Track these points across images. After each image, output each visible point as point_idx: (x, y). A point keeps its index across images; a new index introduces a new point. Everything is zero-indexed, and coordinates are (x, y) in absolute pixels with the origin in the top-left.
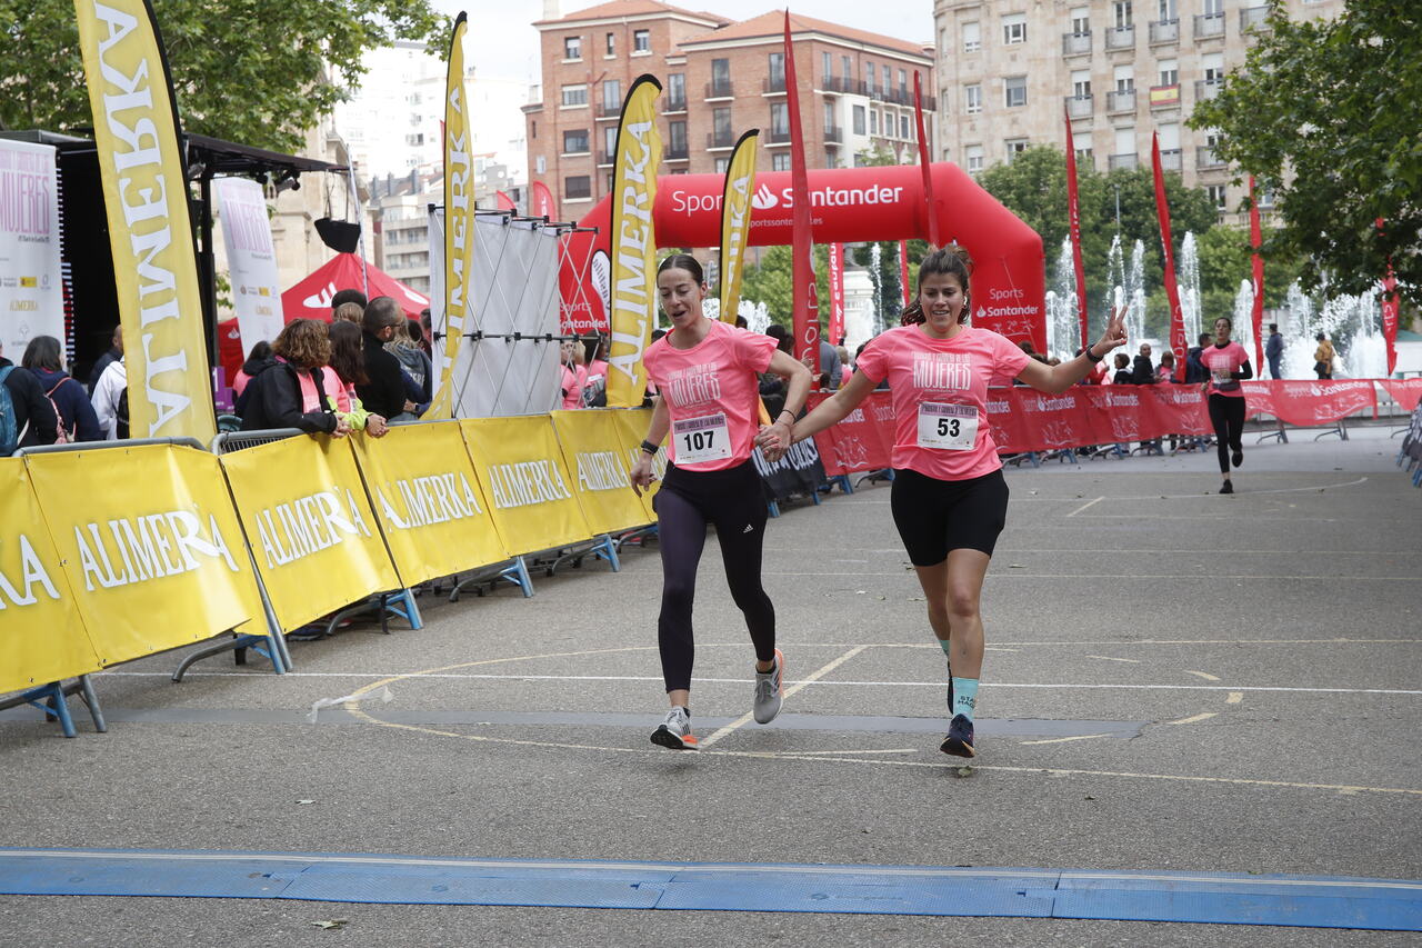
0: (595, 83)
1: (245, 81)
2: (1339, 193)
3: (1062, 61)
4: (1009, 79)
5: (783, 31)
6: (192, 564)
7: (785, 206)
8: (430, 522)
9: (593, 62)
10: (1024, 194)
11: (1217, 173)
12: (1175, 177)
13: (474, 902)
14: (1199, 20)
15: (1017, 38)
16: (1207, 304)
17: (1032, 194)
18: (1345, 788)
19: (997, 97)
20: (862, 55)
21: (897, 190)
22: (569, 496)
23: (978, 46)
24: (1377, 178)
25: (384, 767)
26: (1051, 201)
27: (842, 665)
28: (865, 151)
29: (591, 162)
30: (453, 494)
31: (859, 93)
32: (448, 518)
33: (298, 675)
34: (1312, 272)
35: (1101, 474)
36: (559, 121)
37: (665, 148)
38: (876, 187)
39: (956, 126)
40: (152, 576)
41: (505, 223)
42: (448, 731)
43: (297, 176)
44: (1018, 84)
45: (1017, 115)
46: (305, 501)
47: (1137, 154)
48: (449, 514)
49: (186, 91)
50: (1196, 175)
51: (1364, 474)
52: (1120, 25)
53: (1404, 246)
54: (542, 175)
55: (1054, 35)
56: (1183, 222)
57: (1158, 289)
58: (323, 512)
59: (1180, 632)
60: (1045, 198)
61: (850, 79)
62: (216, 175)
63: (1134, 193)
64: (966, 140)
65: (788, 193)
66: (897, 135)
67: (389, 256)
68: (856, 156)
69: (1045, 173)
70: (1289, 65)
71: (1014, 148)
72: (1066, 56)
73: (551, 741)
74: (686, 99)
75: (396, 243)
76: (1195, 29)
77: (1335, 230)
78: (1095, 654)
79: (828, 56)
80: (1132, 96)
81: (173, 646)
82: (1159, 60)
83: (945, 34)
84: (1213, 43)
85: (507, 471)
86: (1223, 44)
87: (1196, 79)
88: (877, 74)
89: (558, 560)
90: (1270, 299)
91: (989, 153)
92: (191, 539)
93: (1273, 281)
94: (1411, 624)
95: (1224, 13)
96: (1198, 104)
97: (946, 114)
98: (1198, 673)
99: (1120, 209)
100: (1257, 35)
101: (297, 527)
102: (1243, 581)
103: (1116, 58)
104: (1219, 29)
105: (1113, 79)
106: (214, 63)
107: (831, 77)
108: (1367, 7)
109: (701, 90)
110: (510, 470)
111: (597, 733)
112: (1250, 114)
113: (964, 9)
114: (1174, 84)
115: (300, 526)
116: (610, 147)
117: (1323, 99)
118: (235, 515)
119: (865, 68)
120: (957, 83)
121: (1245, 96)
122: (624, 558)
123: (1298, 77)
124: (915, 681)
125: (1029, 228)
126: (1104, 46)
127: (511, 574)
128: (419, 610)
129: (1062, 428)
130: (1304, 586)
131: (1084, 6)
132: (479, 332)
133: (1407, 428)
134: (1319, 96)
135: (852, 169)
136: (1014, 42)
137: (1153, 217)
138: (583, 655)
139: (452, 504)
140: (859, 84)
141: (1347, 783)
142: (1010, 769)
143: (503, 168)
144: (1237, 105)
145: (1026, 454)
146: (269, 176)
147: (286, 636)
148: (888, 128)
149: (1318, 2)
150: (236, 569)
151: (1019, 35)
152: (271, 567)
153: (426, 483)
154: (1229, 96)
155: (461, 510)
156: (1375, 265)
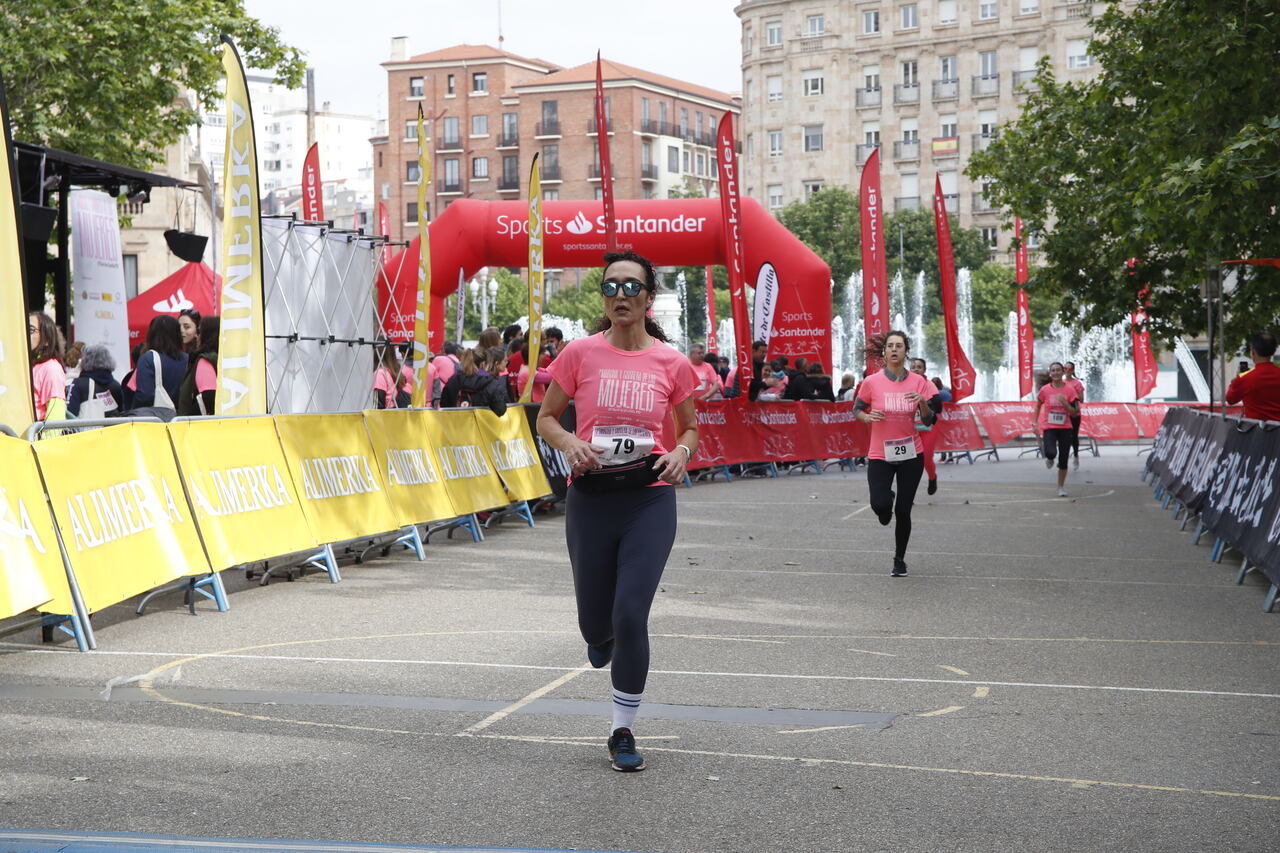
0: (436, 119)
1: (105, 106)
2: (1095, 235)
3: (855, 113)
4: (807, 127)
7: (599, 231)
8: (240, 510)
9: (435, 101)
10: (818, 230)
11: (991, 217)
12: (953, 220)
14: (976, 81)
15: (815, 91)
16: (980, 333)
17: (825, 230)
18: (1079, 781)
19: (796, 143)
20: (677, 101)
21: (701, 220)
22: (378, 488)
23: (780, 97)
24: (1128, 223)
26: (843, 236)
28: (677, 187)
29: (431, 190)
30: (265, 485)
31: (674, 135)
32: (258, 507)
34: (1071, 304)
36: (402, 152)
37: (499, 179)
38: (682, 216)
39: (759, 167)
41: (323, 235)
42: (234, 710)
43: (148, 191)
44: (811, 133)
45: (815, 159)
46: (119, 488)
47: (919, 198)
48: (262, 505)
49: (49, 111)
50: (971, 217)
51: (1112, 488)
52: (906, 82)
53: (1154, 284)
54: (387, 200)
55: (848, 89)
56: (959, 259)
57: (936, 318)
58: (137, 499)
60: (837, 233)
61: (666, 123)
62: (72, 187)
63: (916, 232)
64: (768, 180)
65: (602, 220)
66: (707, 174)
68: (670, 192)
69: (838, 212)
70: (1052, 120)
71: (811, 189)
72: (859, 108)
73: (331, 722)
74: (518, 134)
76: (973, 89)
77: (1091, 268)
78: (855, 648)
79: (647, 102)
80: (915, 147)
82: (941, 114)
83: (751, 86)
84: (989, 101)
85: (318, 464)
86: (997, 101)
87: (974, 132)
88: (690, 119)
90: (1035, 330)
91: (788, 194)
93: (1038, 314)
94: (1147, 625)
95: (999, 75)
96: (973, 154)
97: (750, 156)
98: (948, 668)
99: (904, 246)
100: (1027, 93)
102: (997, 582)
103: (903, 111)
104: (994, 89)
105: (900, 130)
106: (75, 87)
107: (649, 120)
108: (1122, 67)
109: (532, 127)
110: (321, 463)
111: (377, 715)
112: (1018, 163)
113: (769, 64)
114: (954, 136)
115: (112, 509)
116: (449, 177)
117: (1082, 151)
118: (45, 500)
119: (680, 114)
120: (761, 128)
121: (1014, 146)
122: (430, 548)
123: (1060, 129)
124: (685, 670)
125: (822, 260)
126: (892, 101)
127: (318, 561)
128: (228, 593)
129: (844, 439)
130: (1052, 587)
131: (875, 64)
132: (296, 335)
133: (1151, 447)
134: (1079, 149)
135: (664, 202)
136: (812, 94)
137: (933, 254)
138: (376, 639)
139: (263, 494)
140: (674, 127)
141: (1080, 777)
142: (765, 757)
143: (353, 193)
144: (1008, 156)
145: (810, 462)
146: (124, 189)
147: (90, 616)
148: (699, 168)
149: (1081, 68)
150: (42, 550)
151: (817, 88)
152: (80, 549)
153: (239, 474)
154: (1000, 145)
155: (272, 500)
156: (1125, 301)
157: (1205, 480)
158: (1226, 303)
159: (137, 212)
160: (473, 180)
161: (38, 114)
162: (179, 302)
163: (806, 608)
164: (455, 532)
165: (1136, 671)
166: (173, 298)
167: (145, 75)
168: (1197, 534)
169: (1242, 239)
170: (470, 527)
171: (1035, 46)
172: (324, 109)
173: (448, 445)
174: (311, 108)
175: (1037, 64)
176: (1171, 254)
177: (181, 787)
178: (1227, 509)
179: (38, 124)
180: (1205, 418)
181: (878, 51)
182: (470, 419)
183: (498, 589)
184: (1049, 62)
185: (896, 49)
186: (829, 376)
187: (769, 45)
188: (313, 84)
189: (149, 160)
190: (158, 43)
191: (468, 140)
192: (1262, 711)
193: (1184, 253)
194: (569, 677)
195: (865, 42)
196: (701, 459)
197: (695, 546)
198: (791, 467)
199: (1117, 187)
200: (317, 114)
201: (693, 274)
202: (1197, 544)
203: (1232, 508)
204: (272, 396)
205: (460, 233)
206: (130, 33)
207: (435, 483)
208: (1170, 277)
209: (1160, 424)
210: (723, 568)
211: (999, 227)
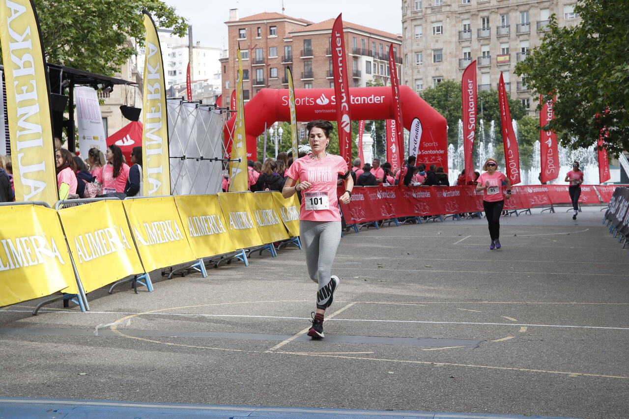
0: (252, 49)
1: (91, 45)
2: (579, 102)
3: (458, 43)
4: (435, 50)
6: (41, 260)
7: (332, 103)
8: (158, 242)
9: (251, 40)
10: (441, 101)
11: (526, 93)
14: (518, 27)
16: (521, 151)
17: (444, 101)
18: (572, 373)
19: (429, 58)
20: (370, 39)
22: (225, 231)
23: (421, 36)
24: (595, 96)
26: (453, 104)
27: (344, 311)
28: (371, 81)
29: (249, 84)
30: (170, 230)
31: (369, 55)
32: (167, 241)
33: (91, 312)
34: (567, 136)
35: (470, 225)
36: (235, 66)
37: (283, 78)
38: (373, 96)
39: (411, 71)
40: (21, 266)
41: (197, 107)
42: (156, 340)
43: (112, 86)
44: (439, 53)
45: (440, 67)
46: (99, 232)
47: (491, 85)
48: (168, 239)
49: (64, 48)
50: (516, 94)
51: (588, 227)
52: (484, 27)
53: (608, 126)
54: (228, 90)
55: (455, 31)
57: (499, 144)
58: (109, 238)
59: (500, 297)
60: (450, 103)
61: (365, 49)
62: (75, 85)
63: (489, 102)
64: (415, 77)
65: (334, 98)
66: (385, 75)
68: (367, 83)
69: (450, 92)
70: (557, 46)
71: (437, 80)
72: (460, 41)
73: (204, 346)
74: (292, 56)
76: (517, 30)
77: (577, 118)
78: (460, 308)
79: (355, 39)
80: (488, 59)
81: (31, 299)
82: (501, 43)
83: (407, 30)
84: (525, 36)
85: (196, 219)
86: (529, 36)
87: (518, 52)
88: (376, 47)
91: (425, 83)
94: (606, 296)
95: (530, 23)
96: (518, 63)
97: (407, 65)
98: (507, 317)
99: (483, 109)
100: (544, 32)
101: (95, 244)
102: (530, 275)
103: (482, 42)
104: (527, 30)
105: (481, 51)
106: (77, 36)
107: (356, 48)
108: (592, 19)
109: (299, 52)
110: (197, 219)
111: (226, 342)
112: (539, 67)
113: (415, 19)
114: (507, 54)
116: (258, 77)
117: (571, 61)
118: (64, 238)
119: (372, 45)
120: (412, 51)
121: (538, 59)
122: (251, 260)
123: (561, 50)
124: (376, 319)
125: (442, 116)
126: (477, 36)
127: (196, 267)
128: (153, 283)
129: (454, 204)
130: (558, 277)
131: (468, 19)
132: (184, 156)
133: (607, 207)
134: (570, 59)
135: (364, 88)
136: (437, 34)
137: (498, 113)
138: (225, 305)
140: (369, 51)
141: (573, 371)
142: (415, 362)
143: (211, 86)
144: (535, 63)
145: (438, 216)
146: (100, 86)
147: (86, 294)
148: (381, 72)
149: (571, 19)
150: (64, 263)
151: (439, 31)
152: (81, 262)
153: (157, 224)
154: (531, 58)
155: (174, 237)
156: (594, 134)
159: (107, 97)
160: (270, 79)
161: (59, 50)
162: (127, 140)
163: (436, 288)
164: (263, 253)
165: (600, 319)
166: (124, 139)
167: (111, 31)
170: (270, 249)
171: (548, 8)
172: (197, 44)
173: (258, 209)
174: (191, 44)
175: (549, 18)
176: (617, 111)
177: (131, 378)
179: (59, 55)
181: (470, 12)
182: (270, 197)
183: (284, 280)
184: (555, 16)
185: (478, 11)
186: (446, 173)
187: (415, 10)
188: (191, 33)
189: (113, 71)
190: (117, 15)
191: (268, 59)
193: (623, 110)
195: (463, 8)
196: (384, 215)
197: (381, 258)
198: (428, 218)
199: (589, 78)
200: (194, 47)
201: (378, 123)
204: (173, 186)
205: (264, 105)
206: (103, 9)
207: (253, 228)
208: (616, 122)
209: (611, 196)
210: (395, 269)
211: (532, 99)
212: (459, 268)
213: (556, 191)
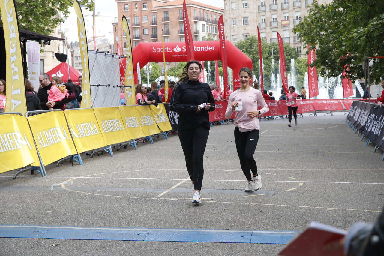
0: (132, 17)
1: (36, 16)
2: (331, 49)
3: (258, 13)
4: (244, 18)
5: (183, 4)
6: (19, 147)
7: (183, 51)
8: (85, 136)
9: (132, 11)
10: (247, 49)
11: (299, 44)
12: (288, 45)
13: (95, 239)
14: (294, 3)
15: (246, 7)
17: (250, 49)
19: (241, 22)
20: (204, 10)
21: (213, 47)
22: (123, 129)
23: (235, 9)
24: (341, 45)
25: (71, 202)
26: (255, 51)
28: (205, 36)
30: (91, 128)
31: (204, 21)
33: (48, 177)
34: (324, 71)
35: (267, 124)
37: (151, 35)
38: (208, 46)
39: (229, 30)
40: (8, 150)
41: (105, 55)
42: (89, 193)
43: (50, 41)
44: (246, 19)
45: (246, 27)
46: (51, 130)
48: (91, 134)
50: (293, 44)
51: (337, 125)
52: (273, 3)
53: (349, 64)
54: (118, 42)
55: (256, 6)
56: (290, 57)
58: (56, 133)
59: (287, 166)
60: (254, 49)
61: (201, 17)
62: (28, 40)
63: (277, 49)
64: (232, 34)
65: (184, 48)
66: (214, 32)
67: (76, 63)
68: (203, 38)
69: (253, 43)
70: (318, 16)
71: (245, 36)
72: (259, 12)
73: (117, 195)
74: (157, 21)
75: (78, 60)
76: (294, 5)
77: (330, 59)
78: (264, 172)
79: (195, 11)
80: (276, 23)
81: (13, 169)
82: (284, 13)
83: (227, 5)
84: (298, 9)
85: (106, 122)
86: (301, 9)
87: (294, 18)
88: (208, 16)
89: (121, 146)
91: (238, 38)
92: (19, 140)
94: (348, 165)
95: (301, 1)
96: (294, 26)
97: (227, 27)
98: (291, 178)
99: (273, 53)
100: (310, 7)
102: (304, 153)
103: (272, 12)
104: (300, 5)
105: (272, 18)
106: (27, 10)
107: (196, 16)
109: (161, 19)
111: (130, 194)
112: (307, 28)
114: (288, 20)
115: (50, 137)
116: (136, 34)
117: (326, 25)
118: (31, 133)
119: (205, 14)
120: (230, 18)
121: (307, 24)
123: (320, 18)
124: (216, 179)
125: (249, 58)
126: (269, 9)
127: (107, 150)
130: (320, 154)
132: (99, 84)
133: (348, 112)
134: (326, 24)
135: (201, 41)
136: (245, 8)
138: (126, 172)
139: (91, 131)
140: (204, 18)
141: (330, 207)
142: (240, 203)
143: (107, 40)
144: (305, 27)
147: (45, 167)
148: (211, 30)
150: (31, 148)
151: (246, 6)
152: (41, 148)
153: (84, 125)
154: (302, 23)
155: (94, 133)
156: (340, 69)
157: (364, 122)
158: (370, 69)
160: (143, 35)
162: (59, 74)
165: (345, 178)
166: (57, 73)
167: (48, 7)
168: (362, 138)
169: (375, 50)
172: (98, 14)
174: (94, 14)
176: (354, 55)
178: (371, 130)
180: (364, 104)
182: (149, 108)
189: (49, 32)
191: (142, 23)
192: (381, 188)
193: (357, 54)
194: (183, 182)
196: (216, 118)
197: (215, 144)
199: (337, 35)
200: (96, 16)
202: (362, 141)
203: (372, 130)
204: (92, 103)
205: (142, 52)
207: (139, 127)
208: (353, 62)
209: (351, 105)
210: (224, 150)
211: (302, 47)
212: (262, 149)
213: (317, 103)
